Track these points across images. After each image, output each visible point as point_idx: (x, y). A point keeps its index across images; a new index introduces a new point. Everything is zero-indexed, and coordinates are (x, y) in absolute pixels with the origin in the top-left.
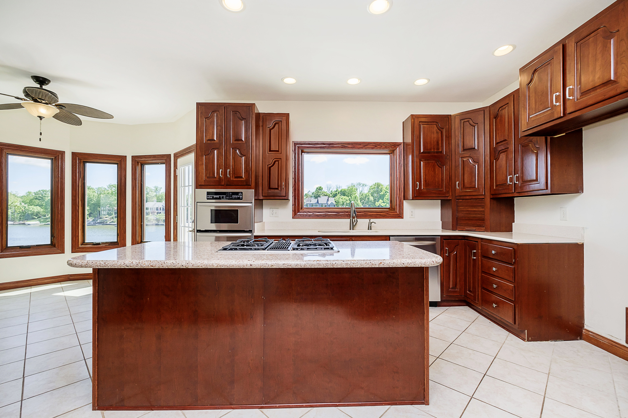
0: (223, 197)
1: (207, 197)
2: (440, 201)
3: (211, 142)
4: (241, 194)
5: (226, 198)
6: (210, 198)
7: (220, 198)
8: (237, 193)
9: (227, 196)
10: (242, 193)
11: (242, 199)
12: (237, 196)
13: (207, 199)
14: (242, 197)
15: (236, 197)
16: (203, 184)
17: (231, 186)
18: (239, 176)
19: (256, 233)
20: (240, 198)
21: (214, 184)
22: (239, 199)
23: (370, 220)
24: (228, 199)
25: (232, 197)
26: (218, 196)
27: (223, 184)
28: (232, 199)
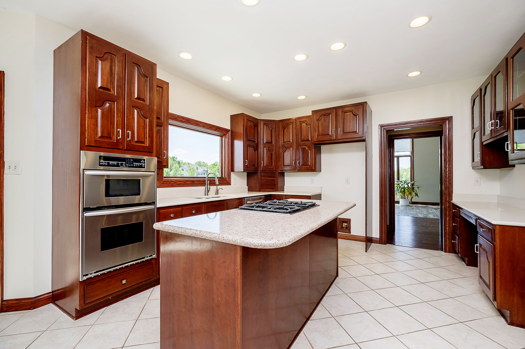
0: (122, 164)
1: (100, 162)
2: (246, 173)
3: (104, 91)
4: (144, 162)
5: (126, 166)
6: (104, 164)
7: (117, 165)
8: (139, 161)
9: (127, 163)
10: (144, 160)
11: (144, 167)
12: (139, 164)
13: (100, 165)
14: (145, 165)
15: (137, 165)
16: (93, 145)
17: (130, 152)
18: (141, 141)
19: (159, 205)
20: (143, 166)
21: (109, 147)
22: (141, 167)
23: (217, 187)
24: (129, 167)
25: (133, 165)
26: (115, 163)
27: (121, 148)
28: (133, 167)
